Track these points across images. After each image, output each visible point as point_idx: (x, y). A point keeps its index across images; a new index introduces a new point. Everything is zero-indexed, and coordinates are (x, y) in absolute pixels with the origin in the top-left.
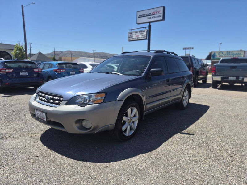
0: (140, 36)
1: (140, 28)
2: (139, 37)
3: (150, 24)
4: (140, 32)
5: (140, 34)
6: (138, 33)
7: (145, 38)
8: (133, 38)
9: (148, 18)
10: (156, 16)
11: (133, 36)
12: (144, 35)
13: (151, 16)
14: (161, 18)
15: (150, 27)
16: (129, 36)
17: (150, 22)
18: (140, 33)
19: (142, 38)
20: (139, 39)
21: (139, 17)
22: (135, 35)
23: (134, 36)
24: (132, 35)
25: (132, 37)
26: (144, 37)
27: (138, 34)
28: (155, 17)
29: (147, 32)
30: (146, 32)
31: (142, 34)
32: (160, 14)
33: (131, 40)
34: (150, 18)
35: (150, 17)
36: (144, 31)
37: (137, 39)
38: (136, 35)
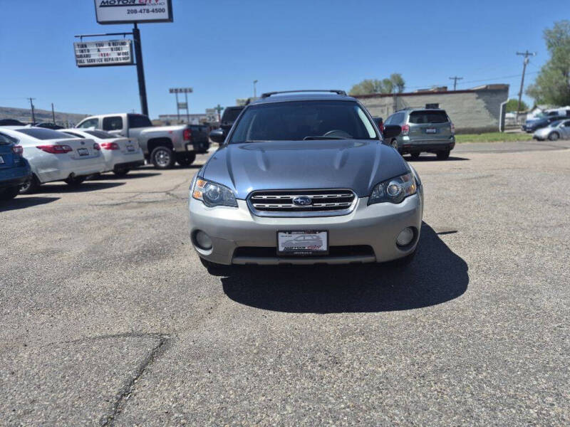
0: (114, 55)
1: (108, 35)
2: (111, 57)
3: (136, 26)
4: (109, 45)
5: (112, 49)
6: (106, 47)
7: (129, 61)
8: (92, 61)
9: (129, 10)
10: (150, 10)
11: (91, 53)
12: (125, 54)
13: (138, 8)
14: (165, 15)
15: (136, 33)
16: (79, 54)
17: (135, 22)
18: (112, 47)
19: (119, 61)
20: (111, 62)
21: (101, 6)
22: (96, 52)
23: (95, 55)
24: (88, 51)
25: (87, 56)
26: (124, 59)
27: (106, 49)
28: (148, 11)
29: (131, 45)
30: (128, 46)
31: (118, 49)
32: (160, 4)
33: (86, 63)
34: (135, 12)
35: (133, 8)
36: (123, 44)
37: (104, 62)
38: (99, 50)
